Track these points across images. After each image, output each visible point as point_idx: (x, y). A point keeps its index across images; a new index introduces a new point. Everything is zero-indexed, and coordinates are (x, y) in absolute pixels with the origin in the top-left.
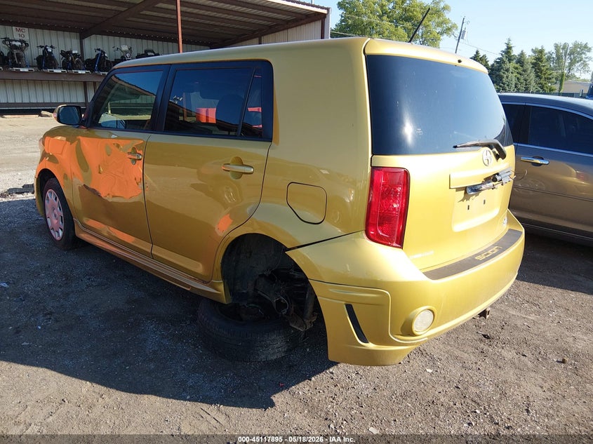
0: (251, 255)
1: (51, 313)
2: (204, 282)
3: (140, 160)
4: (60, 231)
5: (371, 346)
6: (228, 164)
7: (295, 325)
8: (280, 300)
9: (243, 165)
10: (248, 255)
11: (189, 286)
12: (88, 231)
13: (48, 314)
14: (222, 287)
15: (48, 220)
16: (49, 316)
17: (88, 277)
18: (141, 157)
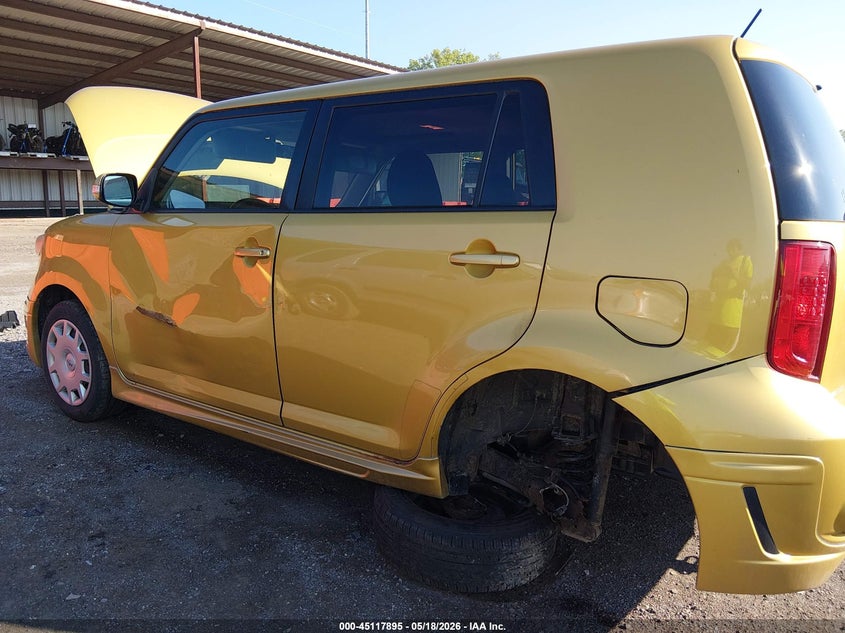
0: (475, 410)
1: (102, 535)
2: (397, 462)
3: (267, 257)
4: (82, 389)
5: (783, 558)
6: (463, 253)
7: (573, 532)
8: (551, 490)
9: (494, 252)
10: (471, 410)
11: (363, 470)
12: (138, 386)
13: (98, 536)
14: (436, 469)
15: (54, 376)
16: (99, 540)
17: (145, 465)
18: (268, 253)
